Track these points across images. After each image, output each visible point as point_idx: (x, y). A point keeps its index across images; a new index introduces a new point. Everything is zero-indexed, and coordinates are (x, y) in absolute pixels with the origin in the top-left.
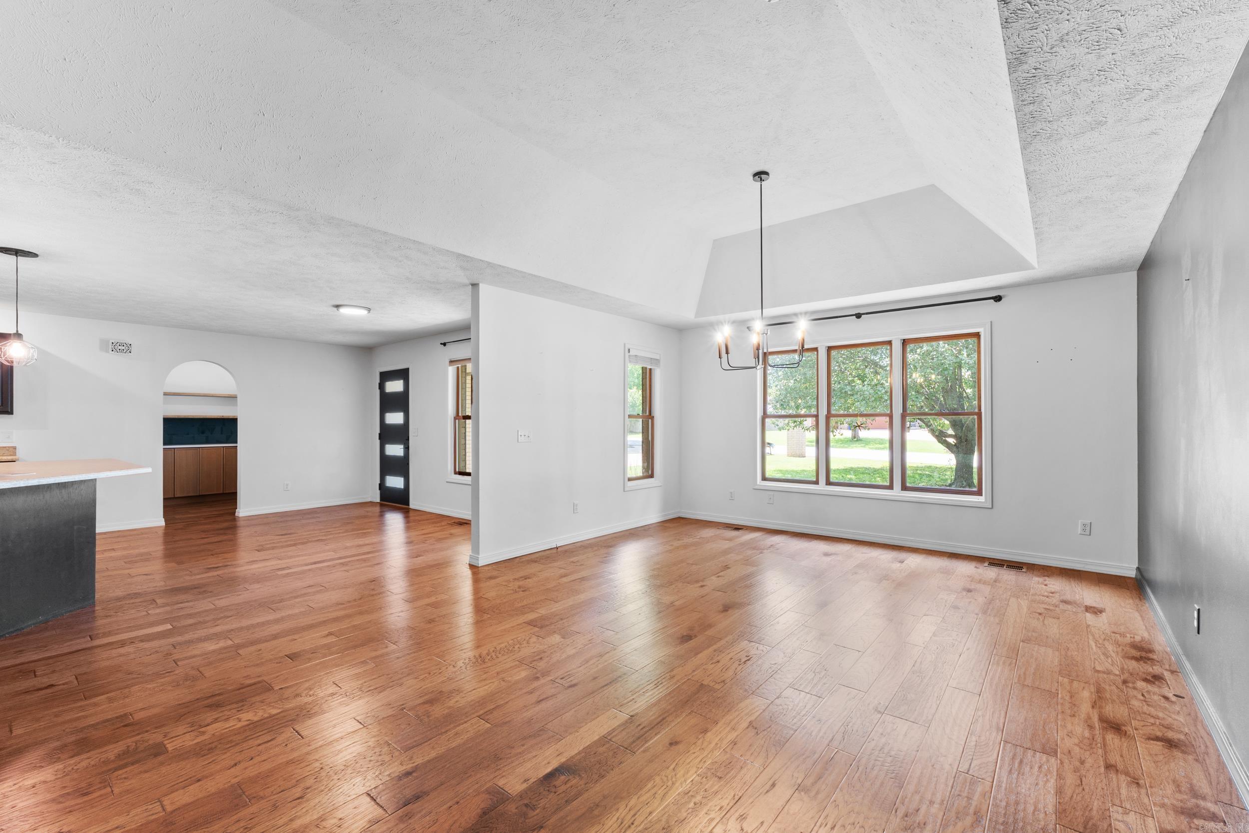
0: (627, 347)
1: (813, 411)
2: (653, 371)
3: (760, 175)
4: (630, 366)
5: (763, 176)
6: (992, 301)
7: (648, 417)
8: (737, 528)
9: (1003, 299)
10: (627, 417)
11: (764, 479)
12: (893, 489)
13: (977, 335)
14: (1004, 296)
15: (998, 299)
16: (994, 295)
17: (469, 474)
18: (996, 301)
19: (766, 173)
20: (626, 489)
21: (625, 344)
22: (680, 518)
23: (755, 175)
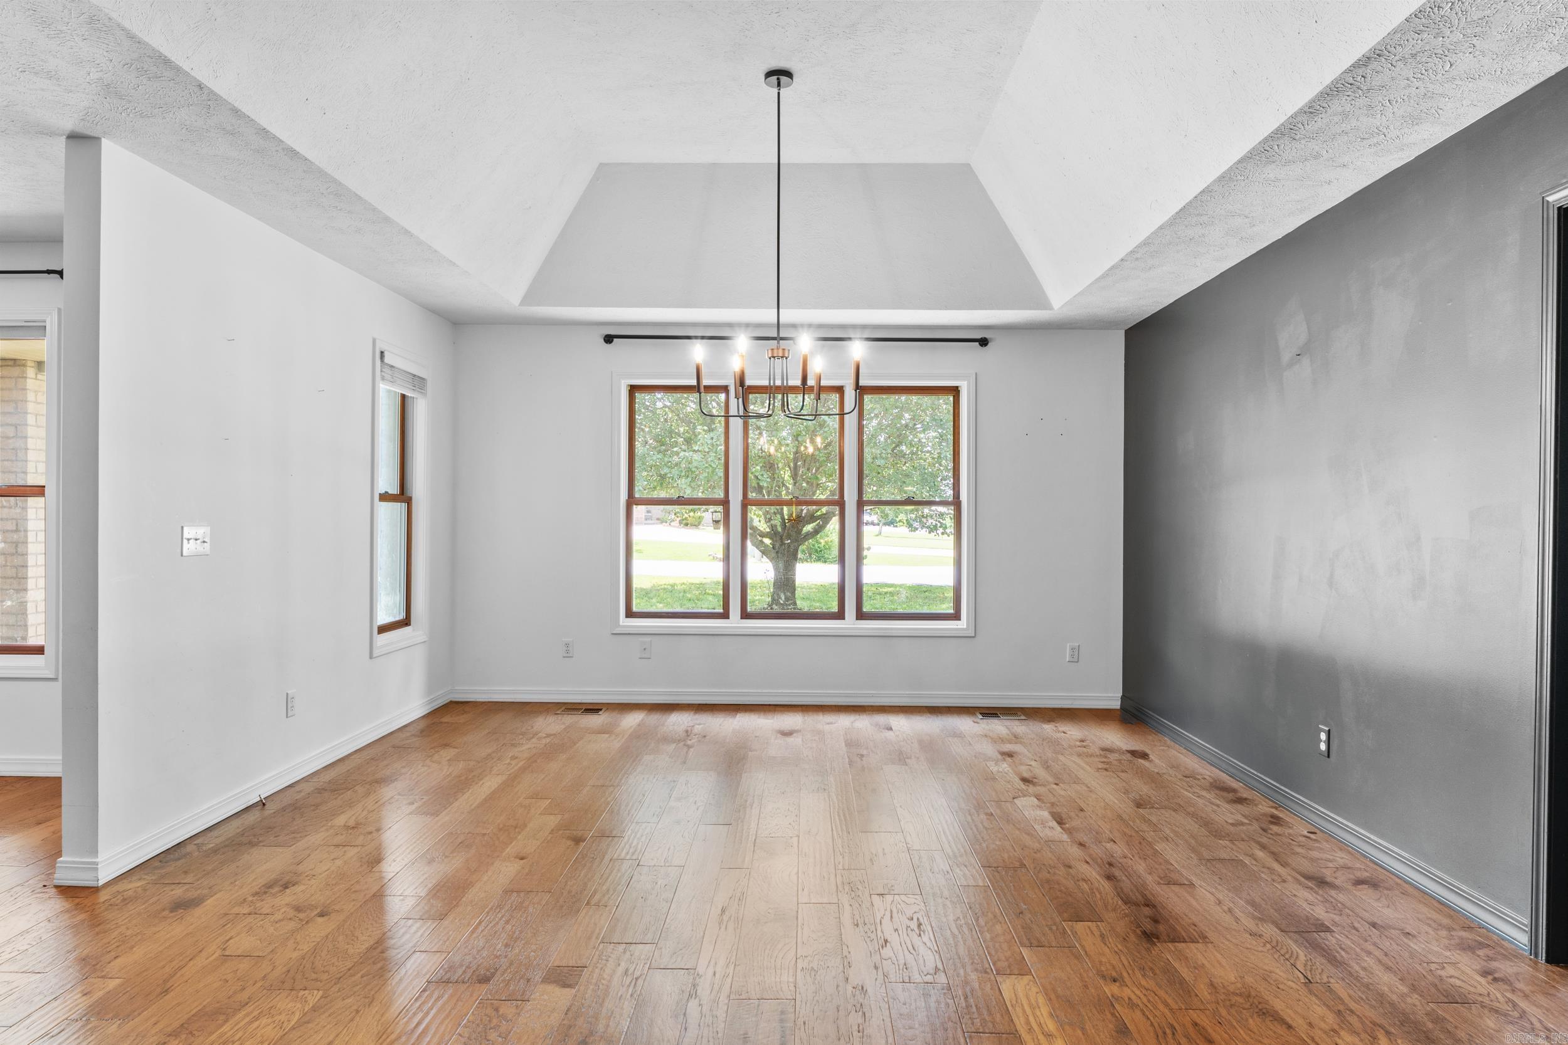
0: (380, 346)
1: (719, 494)
2: (408, 402)
3: (779, 75)
4: (383, 387)
5: (784, 79)
6: (977, 344)
7: (403, 495)
8: (593, 709)
9: (989, 344)
10: (377, 497)
11: (630, 614)
12: (844, 619)
13: (955, 391)
14: (991, 339)
15: (984, 342)
16: (978, 336)
17: (39, 650)
18: (981, 345)
19: (788, 74)
20: (376, 653)
21: (374, 341)
22: (451, 702)
23: (769, 74)
